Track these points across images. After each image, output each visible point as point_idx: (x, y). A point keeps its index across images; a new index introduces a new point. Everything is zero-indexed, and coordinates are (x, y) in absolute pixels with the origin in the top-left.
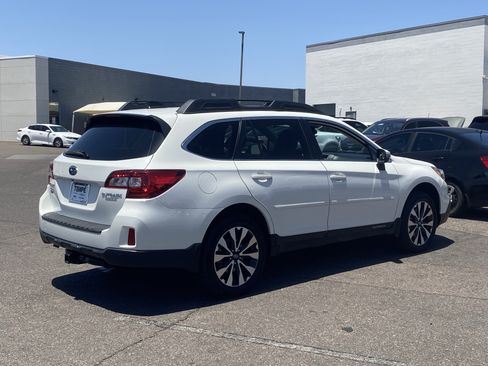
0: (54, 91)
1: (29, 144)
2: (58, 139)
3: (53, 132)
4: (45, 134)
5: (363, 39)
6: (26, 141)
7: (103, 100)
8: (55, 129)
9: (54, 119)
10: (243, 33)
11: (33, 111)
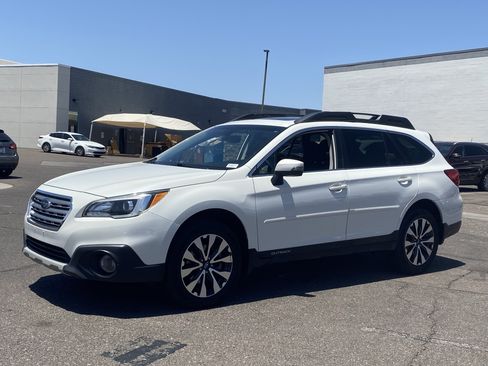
0: (74, 100)
1: (50, 151)
2: (80, 147)
3: (75, 141)
4: (67, 142)
5: (383, 63)
6: (47, 147)
7: (120, 112)
8: (77, 138)
9: (72, 128)
10: (268, 52)
11: (53, 119)
